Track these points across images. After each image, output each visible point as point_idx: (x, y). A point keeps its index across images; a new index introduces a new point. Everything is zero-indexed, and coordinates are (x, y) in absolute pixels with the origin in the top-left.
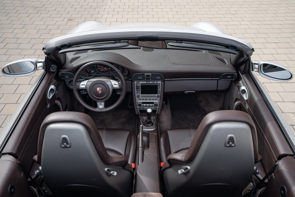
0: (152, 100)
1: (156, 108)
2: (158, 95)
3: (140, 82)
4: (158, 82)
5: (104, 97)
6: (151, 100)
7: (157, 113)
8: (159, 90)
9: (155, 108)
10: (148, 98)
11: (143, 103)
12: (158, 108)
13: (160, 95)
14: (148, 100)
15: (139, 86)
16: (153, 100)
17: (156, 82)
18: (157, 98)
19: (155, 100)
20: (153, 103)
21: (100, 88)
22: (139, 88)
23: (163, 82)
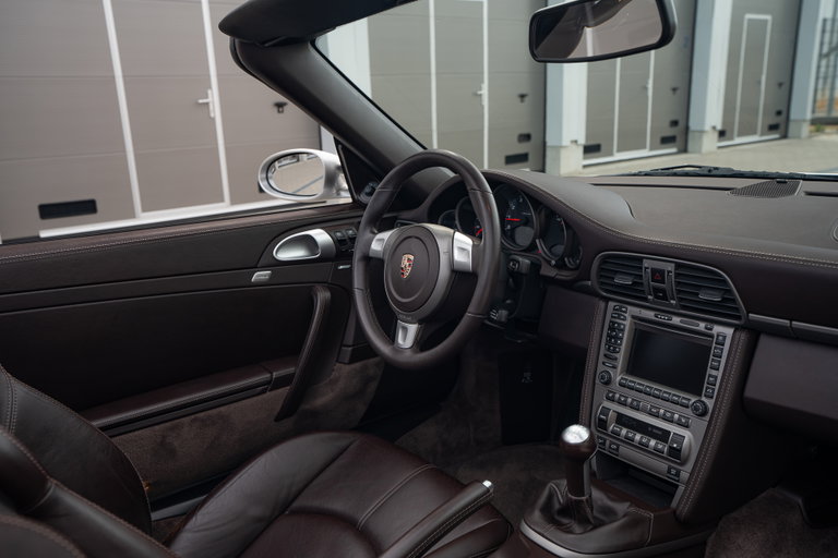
0: (665, 419)
1: (678, 474)
2: (704, 399)
3: (629, 308)
4: (717, 329)
5: (413, 298)
6: (656, 416)
7: (674, 504)
8: (716, 373)
9: (669, 472)
10: (647, 402)
11: (622, 420)
12: (685, 475)
13: (710, 403)
14: (644, 411)
15: (619, 324)
16: (671, 421)
17: (702, 326)
18: (694, 420)
19: (679, 424)
20: (663, 436)
21: (412, 258)
22: (616, 338)
23: (743, 336)
